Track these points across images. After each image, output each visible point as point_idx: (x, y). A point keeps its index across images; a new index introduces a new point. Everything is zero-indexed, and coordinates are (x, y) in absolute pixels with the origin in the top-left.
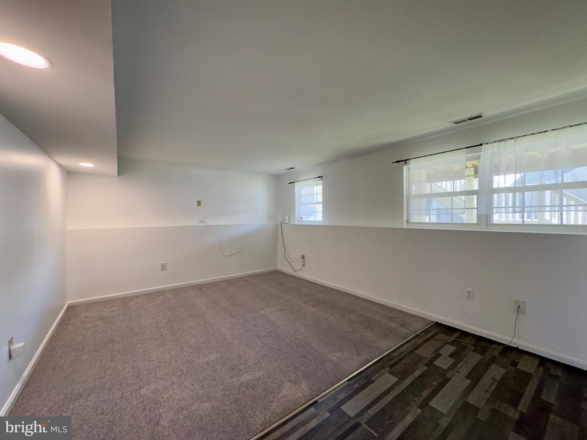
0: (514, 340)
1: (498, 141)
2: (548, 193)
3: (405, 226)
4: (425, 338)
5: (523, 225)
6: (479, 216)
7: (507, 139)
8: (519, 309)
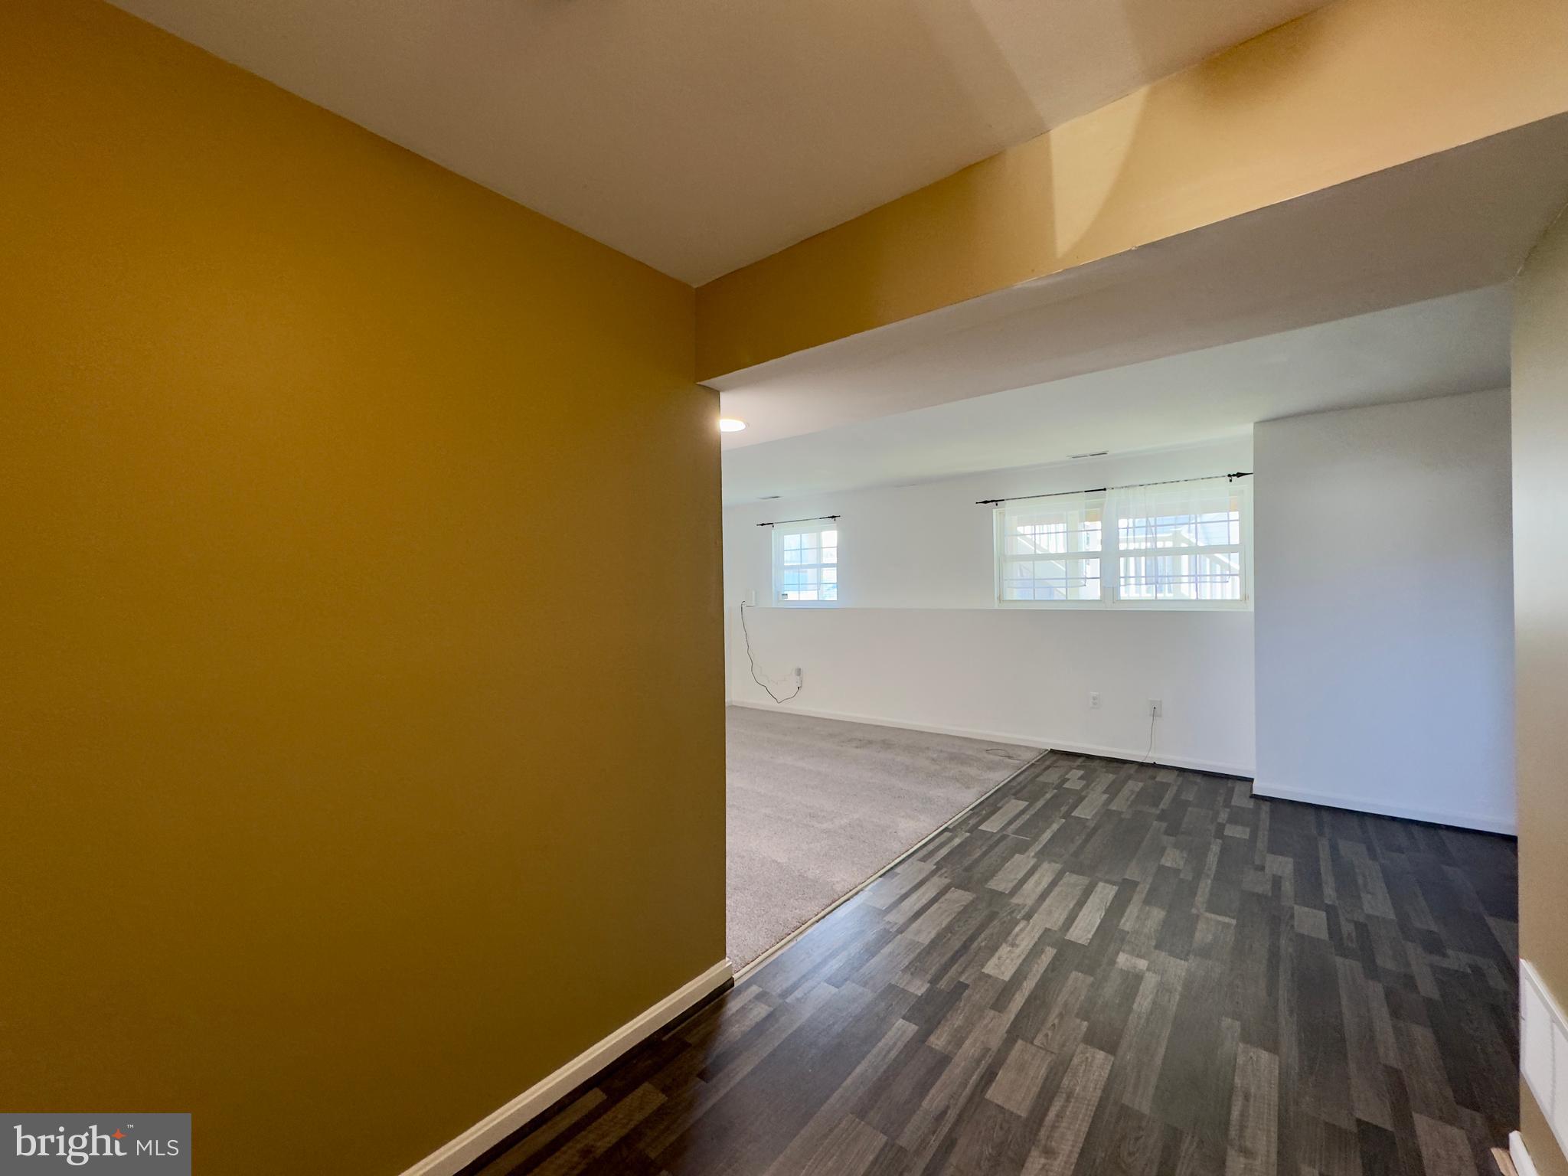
0: (1150, 755)
1: (1126, 487)
2: (1185, 558)
3: (996, 607)
4: (1043, 767)
5: (1156, 600)
6: (1103, 589)
7: (1135, 486)
8: (1155, 712)
